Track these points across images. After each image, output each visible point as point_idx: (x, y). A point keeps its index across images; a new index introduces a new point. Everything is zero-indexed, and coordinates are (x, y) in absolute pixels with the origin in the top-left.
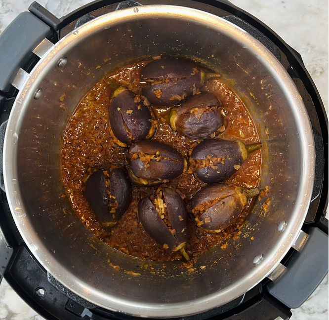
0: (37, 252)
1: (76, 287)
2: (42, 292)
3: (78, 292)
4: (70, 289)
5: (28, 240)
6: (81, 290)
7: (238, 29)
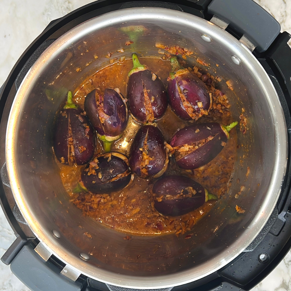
0: (226, 259)
1: (258, 225)
2: (262, 257)
3: (264, 223)
4: (260, 230)
5: (216, 268)
6: (261, 220)
7: (28, 76)
